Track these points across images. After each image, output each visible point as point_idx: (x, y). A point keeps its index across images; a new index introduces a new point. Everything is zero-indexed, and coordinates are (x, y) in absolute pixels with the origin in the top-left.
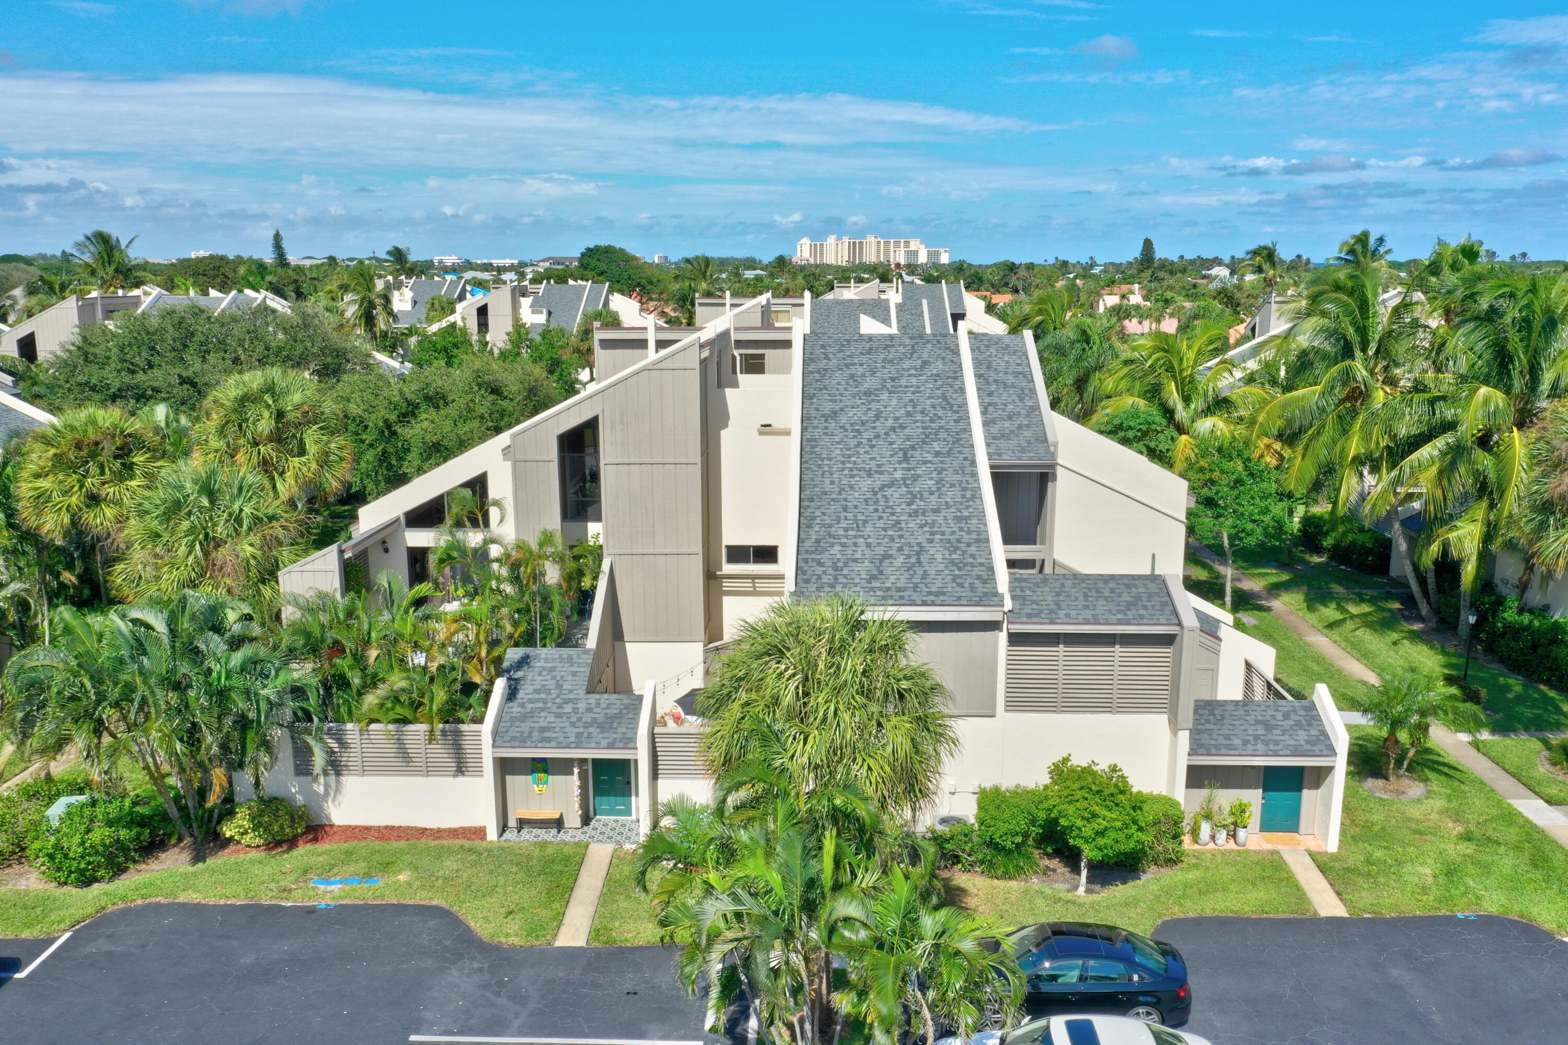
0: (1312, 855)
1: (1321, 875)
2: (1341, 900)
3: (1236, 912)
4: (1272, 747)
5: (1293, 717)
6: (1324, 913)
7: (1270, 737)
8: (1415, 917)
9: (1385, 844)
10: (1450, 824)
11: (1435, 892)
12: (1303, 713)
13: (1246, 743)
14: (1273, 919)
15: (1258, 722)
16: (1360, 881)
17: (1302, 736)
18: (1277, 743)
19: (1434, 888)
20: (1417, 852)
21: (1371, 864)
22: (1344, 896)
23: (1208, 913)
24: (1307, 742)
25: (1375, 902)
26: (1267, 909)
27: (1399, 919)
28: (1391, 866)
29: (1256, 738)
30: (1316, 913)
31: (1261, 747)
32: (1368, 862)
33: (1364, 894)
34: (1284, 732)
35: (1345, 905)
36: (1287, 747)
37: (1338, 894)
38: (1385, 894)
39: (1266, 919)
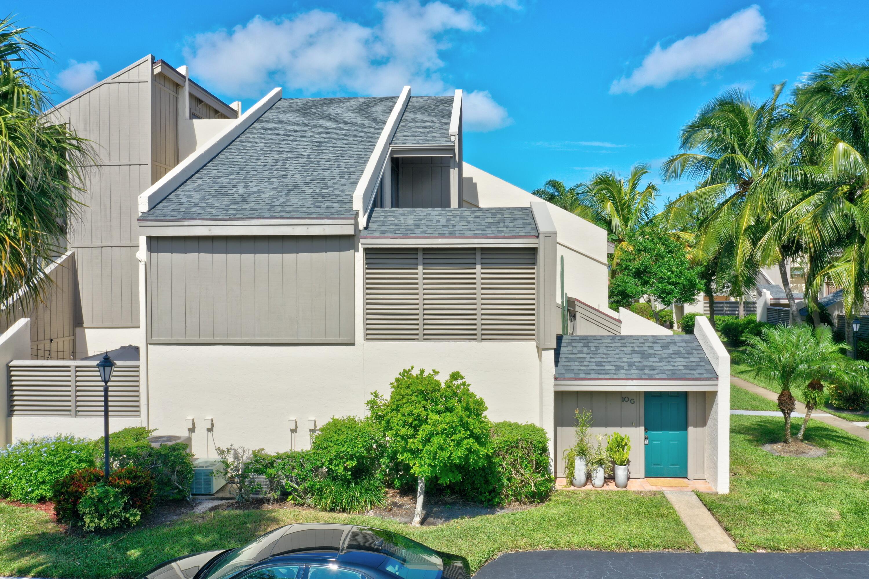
0: (700, 496)
1: (708, 513)
2: (730, 536)
3: (598, 545)
4: (647, 371)
5: (672, 347)
6: (706, 548)
7: (646, 363)
8: (822, 553)
9: (782, 488)
10: (855, 475)
11: (844, 529)
12: (684, 344)
13: (618, 368)
14: (642, 554)
15: (633, 352)
16: (754, 518)
17: (680, 363)
18: (652, 368)
19: (843, 525)
20: (819, 495)
21: (767, 503)
22: (734, 531)
23: (563, 546)
24: (686, 367)
25: (770, 537)
26: (635, 543)
27: (802, 555)
28: (790, 506)
29: (631, 365)
30: (697, 548)
31: (635, 372)
32: (764, 501)
33: (757, 529)
34: (661, 360)
35: (734, 541)
36: (663, 372)
37: (727, 530)
38: (784, 530)
39: (632, 554)
